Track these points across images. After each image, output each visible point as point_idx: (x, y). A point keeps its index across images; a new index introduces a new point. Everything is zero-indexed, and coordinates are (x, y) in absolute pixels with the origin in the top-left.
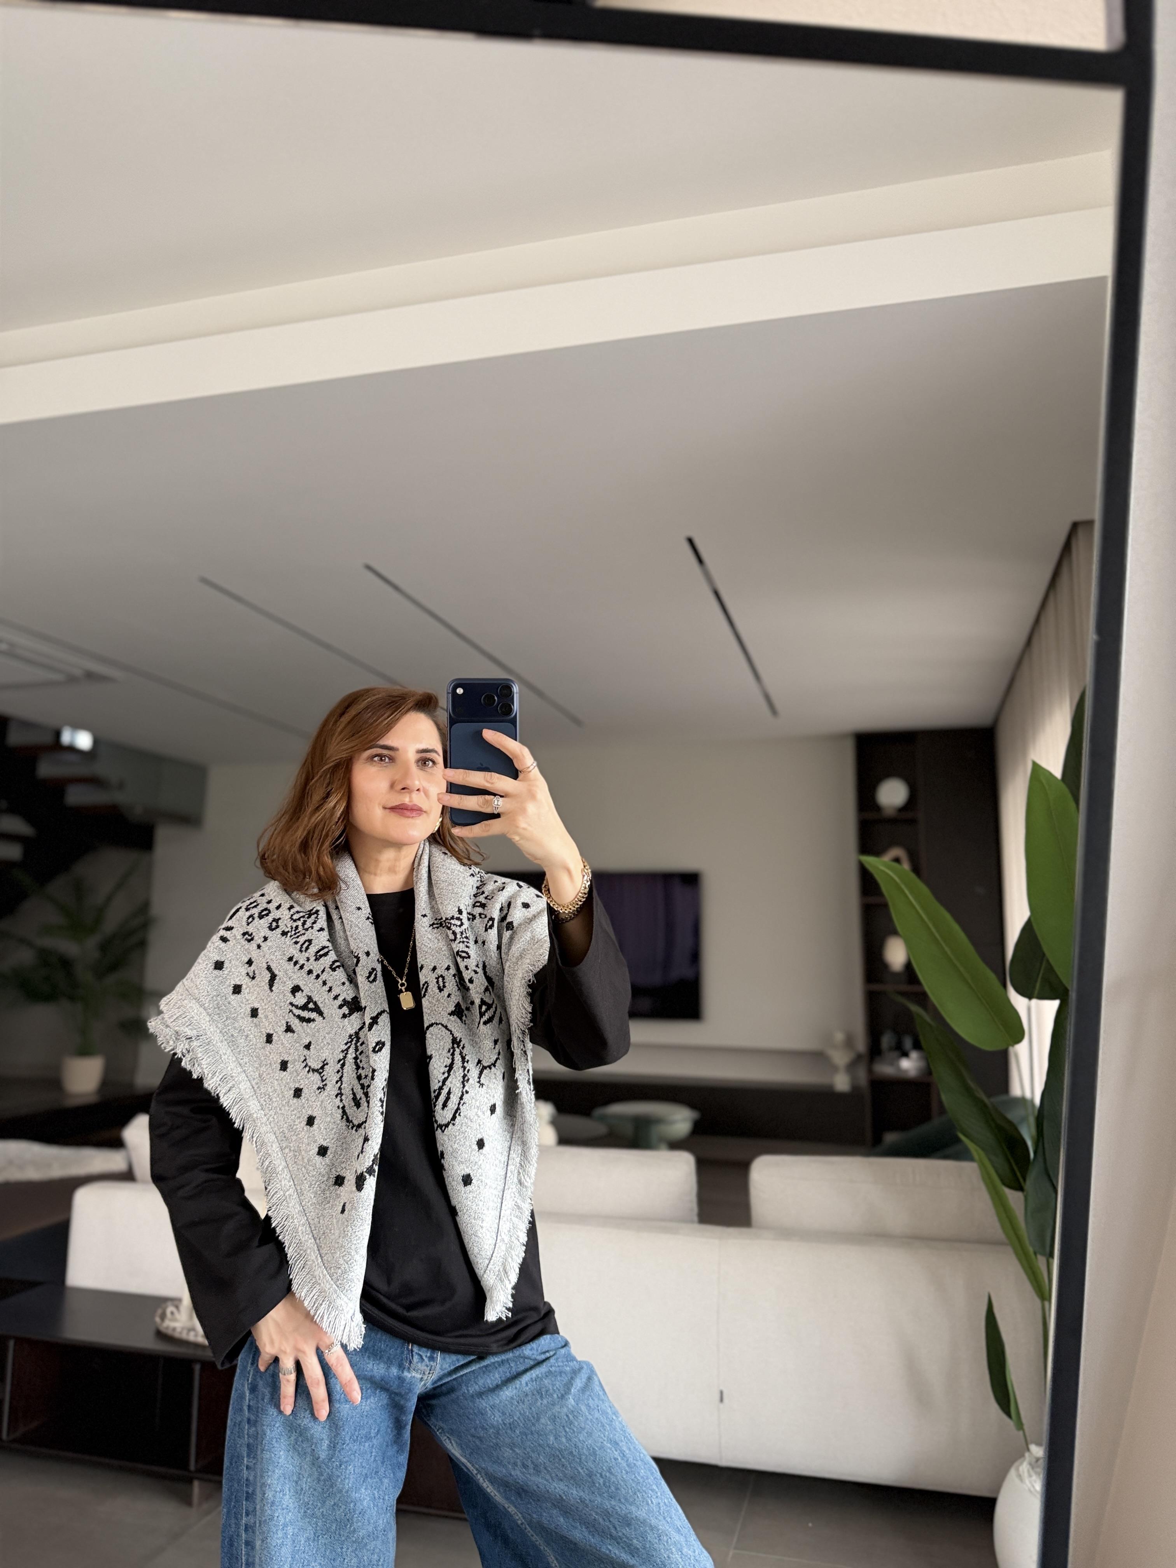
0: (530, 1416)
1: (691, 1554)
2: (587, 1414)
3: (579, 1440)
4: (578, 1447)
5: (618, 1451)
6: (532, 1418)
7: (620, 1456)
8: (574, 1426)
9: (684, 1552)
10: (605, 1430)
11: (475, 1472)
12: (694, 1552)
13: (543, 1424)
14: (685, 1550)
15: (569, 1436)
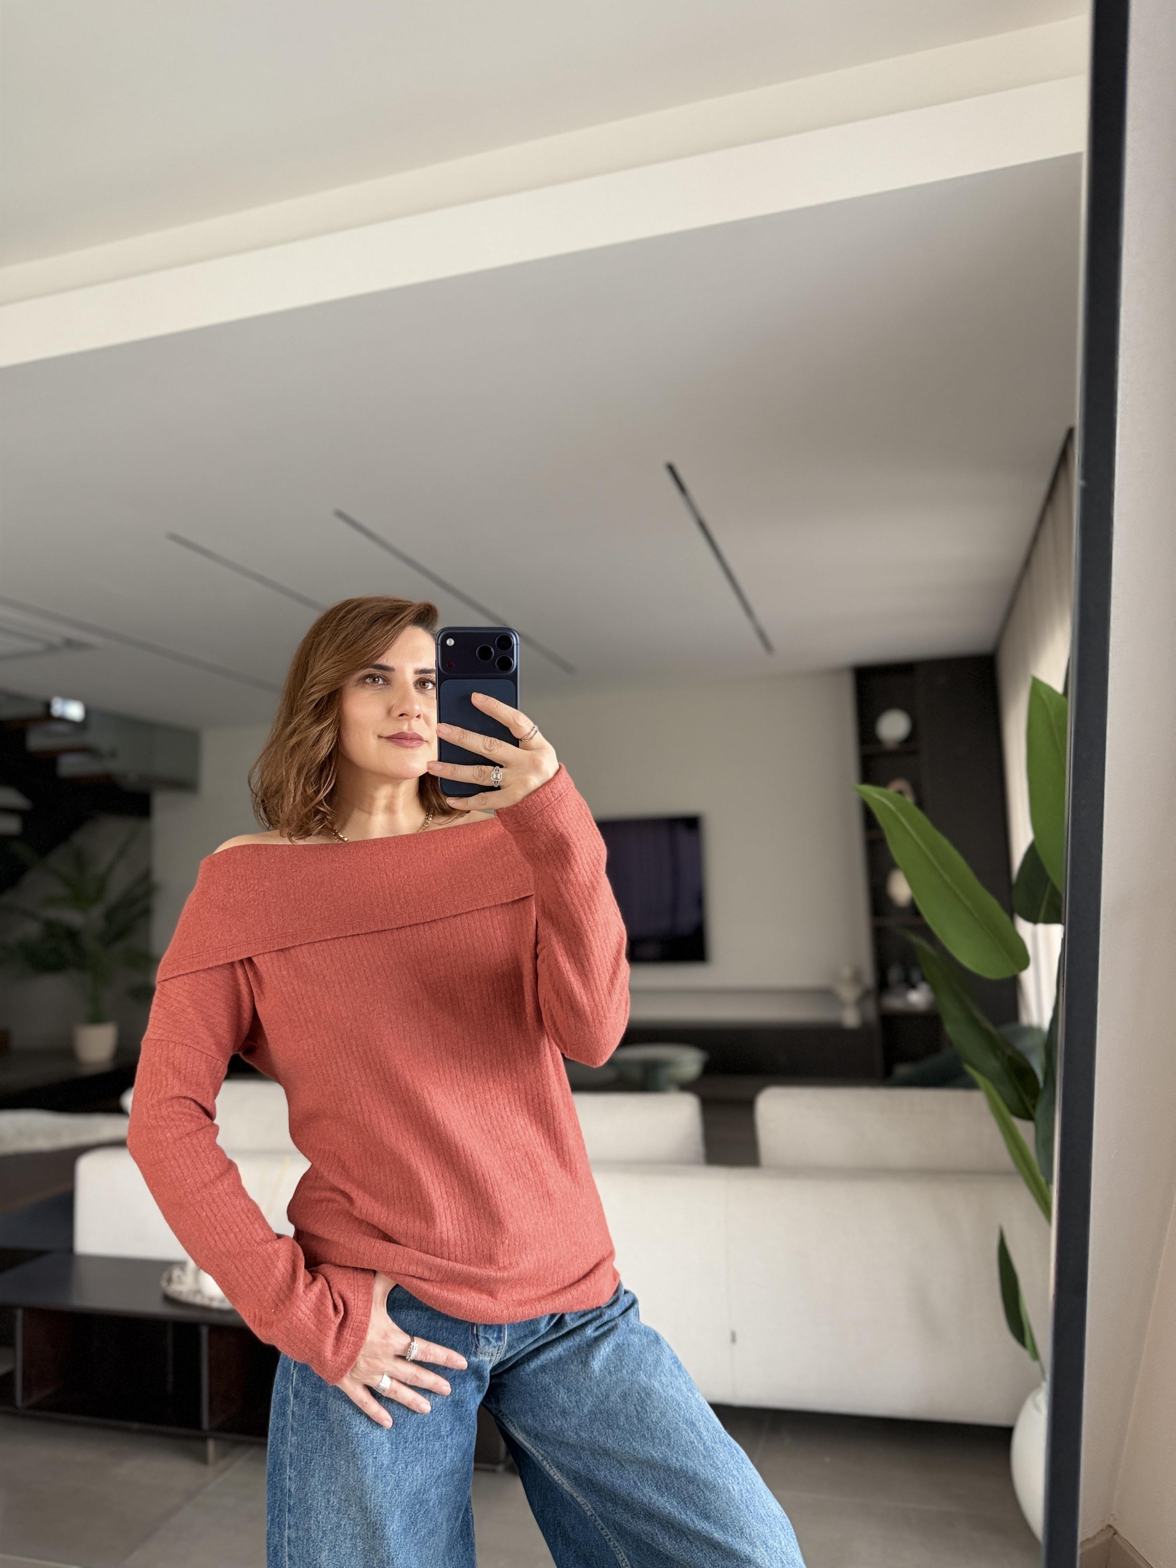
0: (598, 1392)
1: (777, 1546)
2: (661, 1391)
3: (652, 1422)
4: (651, 1429)
5: (695, 1433)
6: (600, 1395)
7: (696, 1438)
8: (646, 1405)
9: (769, 1545)
10: (680, 1409)
11: (540, 1458)
12: (781, 1543)
13: (613, 1402)
14: (771, 1542)
15: (642, 1416)
